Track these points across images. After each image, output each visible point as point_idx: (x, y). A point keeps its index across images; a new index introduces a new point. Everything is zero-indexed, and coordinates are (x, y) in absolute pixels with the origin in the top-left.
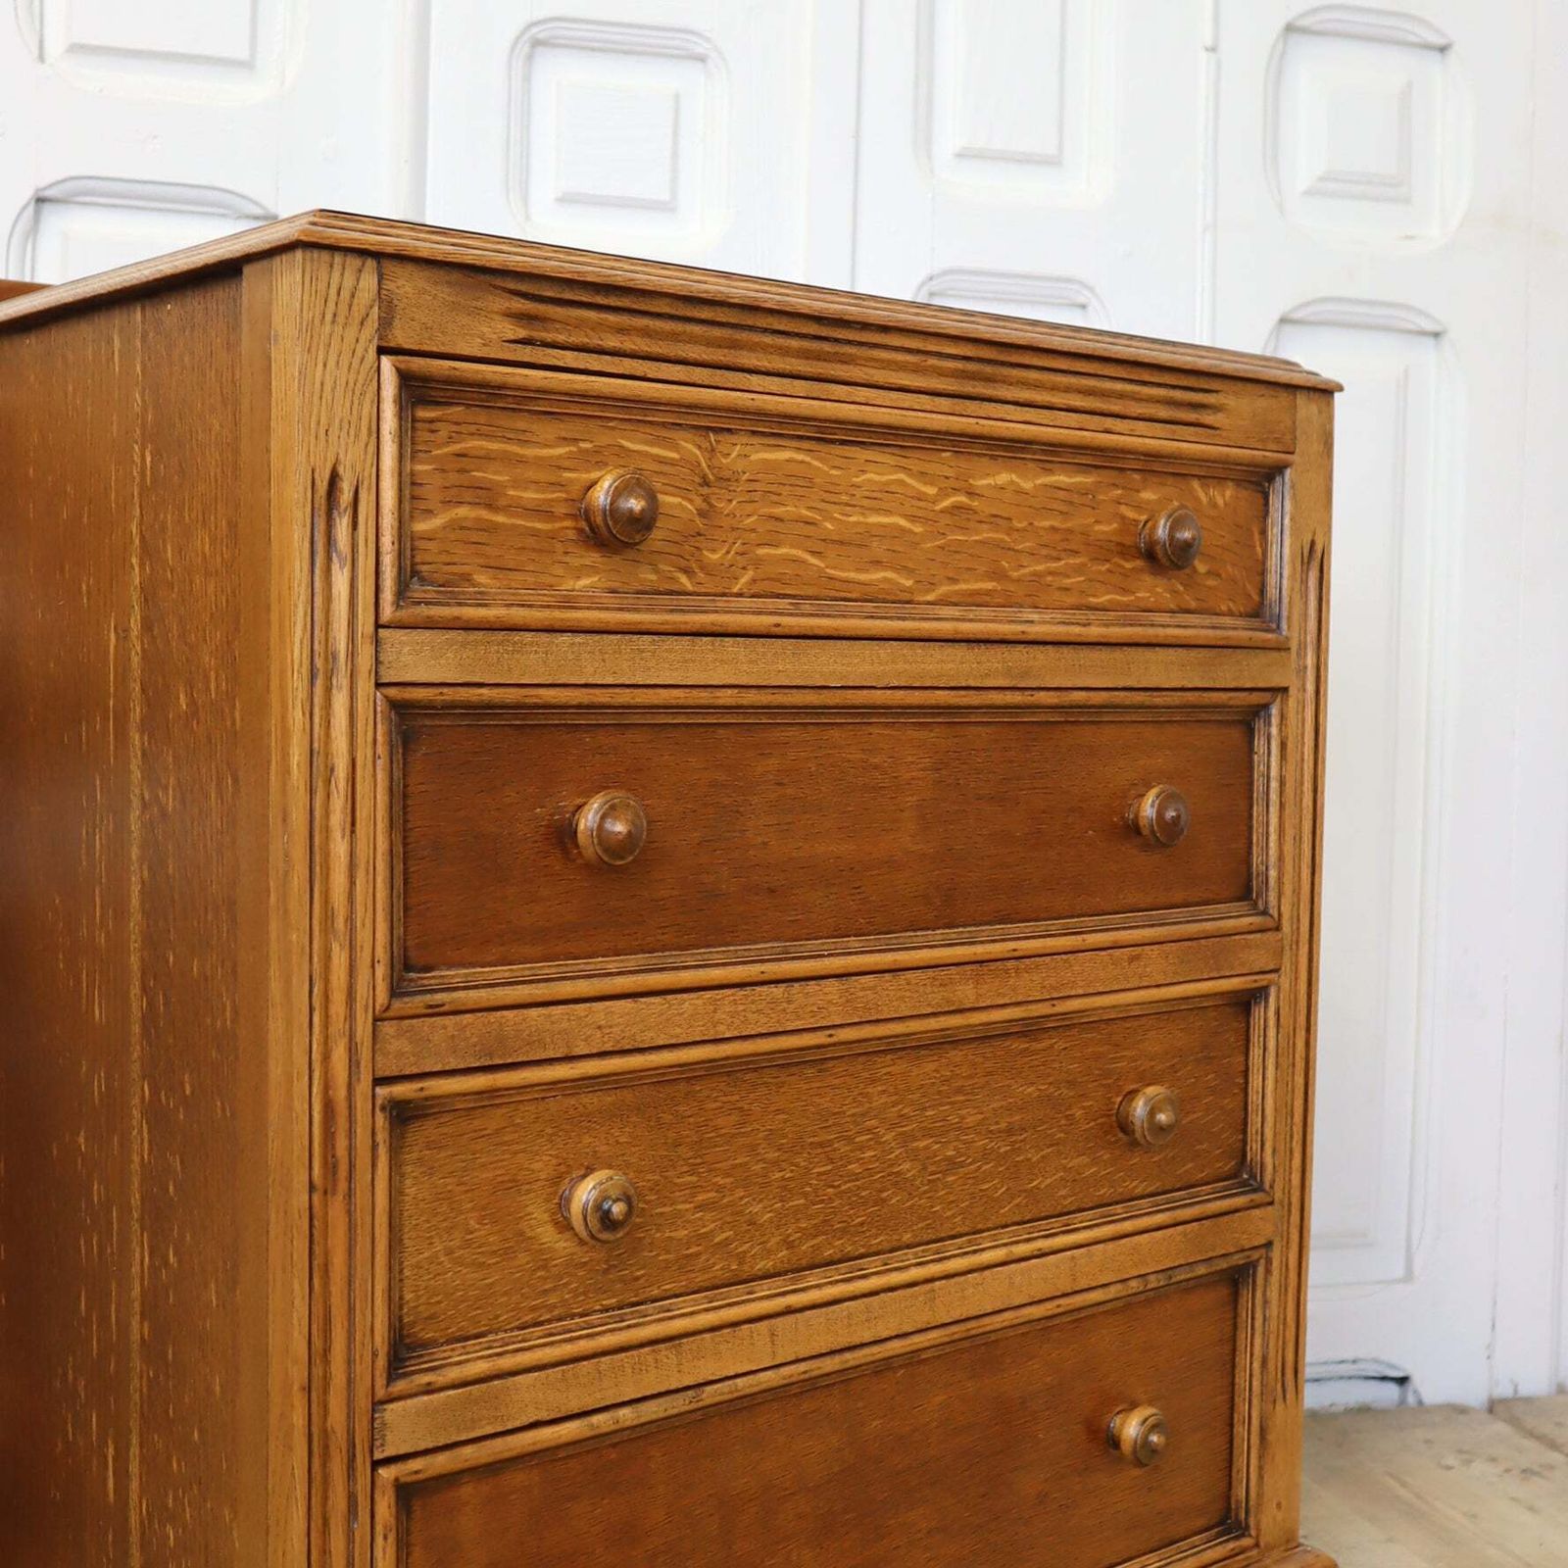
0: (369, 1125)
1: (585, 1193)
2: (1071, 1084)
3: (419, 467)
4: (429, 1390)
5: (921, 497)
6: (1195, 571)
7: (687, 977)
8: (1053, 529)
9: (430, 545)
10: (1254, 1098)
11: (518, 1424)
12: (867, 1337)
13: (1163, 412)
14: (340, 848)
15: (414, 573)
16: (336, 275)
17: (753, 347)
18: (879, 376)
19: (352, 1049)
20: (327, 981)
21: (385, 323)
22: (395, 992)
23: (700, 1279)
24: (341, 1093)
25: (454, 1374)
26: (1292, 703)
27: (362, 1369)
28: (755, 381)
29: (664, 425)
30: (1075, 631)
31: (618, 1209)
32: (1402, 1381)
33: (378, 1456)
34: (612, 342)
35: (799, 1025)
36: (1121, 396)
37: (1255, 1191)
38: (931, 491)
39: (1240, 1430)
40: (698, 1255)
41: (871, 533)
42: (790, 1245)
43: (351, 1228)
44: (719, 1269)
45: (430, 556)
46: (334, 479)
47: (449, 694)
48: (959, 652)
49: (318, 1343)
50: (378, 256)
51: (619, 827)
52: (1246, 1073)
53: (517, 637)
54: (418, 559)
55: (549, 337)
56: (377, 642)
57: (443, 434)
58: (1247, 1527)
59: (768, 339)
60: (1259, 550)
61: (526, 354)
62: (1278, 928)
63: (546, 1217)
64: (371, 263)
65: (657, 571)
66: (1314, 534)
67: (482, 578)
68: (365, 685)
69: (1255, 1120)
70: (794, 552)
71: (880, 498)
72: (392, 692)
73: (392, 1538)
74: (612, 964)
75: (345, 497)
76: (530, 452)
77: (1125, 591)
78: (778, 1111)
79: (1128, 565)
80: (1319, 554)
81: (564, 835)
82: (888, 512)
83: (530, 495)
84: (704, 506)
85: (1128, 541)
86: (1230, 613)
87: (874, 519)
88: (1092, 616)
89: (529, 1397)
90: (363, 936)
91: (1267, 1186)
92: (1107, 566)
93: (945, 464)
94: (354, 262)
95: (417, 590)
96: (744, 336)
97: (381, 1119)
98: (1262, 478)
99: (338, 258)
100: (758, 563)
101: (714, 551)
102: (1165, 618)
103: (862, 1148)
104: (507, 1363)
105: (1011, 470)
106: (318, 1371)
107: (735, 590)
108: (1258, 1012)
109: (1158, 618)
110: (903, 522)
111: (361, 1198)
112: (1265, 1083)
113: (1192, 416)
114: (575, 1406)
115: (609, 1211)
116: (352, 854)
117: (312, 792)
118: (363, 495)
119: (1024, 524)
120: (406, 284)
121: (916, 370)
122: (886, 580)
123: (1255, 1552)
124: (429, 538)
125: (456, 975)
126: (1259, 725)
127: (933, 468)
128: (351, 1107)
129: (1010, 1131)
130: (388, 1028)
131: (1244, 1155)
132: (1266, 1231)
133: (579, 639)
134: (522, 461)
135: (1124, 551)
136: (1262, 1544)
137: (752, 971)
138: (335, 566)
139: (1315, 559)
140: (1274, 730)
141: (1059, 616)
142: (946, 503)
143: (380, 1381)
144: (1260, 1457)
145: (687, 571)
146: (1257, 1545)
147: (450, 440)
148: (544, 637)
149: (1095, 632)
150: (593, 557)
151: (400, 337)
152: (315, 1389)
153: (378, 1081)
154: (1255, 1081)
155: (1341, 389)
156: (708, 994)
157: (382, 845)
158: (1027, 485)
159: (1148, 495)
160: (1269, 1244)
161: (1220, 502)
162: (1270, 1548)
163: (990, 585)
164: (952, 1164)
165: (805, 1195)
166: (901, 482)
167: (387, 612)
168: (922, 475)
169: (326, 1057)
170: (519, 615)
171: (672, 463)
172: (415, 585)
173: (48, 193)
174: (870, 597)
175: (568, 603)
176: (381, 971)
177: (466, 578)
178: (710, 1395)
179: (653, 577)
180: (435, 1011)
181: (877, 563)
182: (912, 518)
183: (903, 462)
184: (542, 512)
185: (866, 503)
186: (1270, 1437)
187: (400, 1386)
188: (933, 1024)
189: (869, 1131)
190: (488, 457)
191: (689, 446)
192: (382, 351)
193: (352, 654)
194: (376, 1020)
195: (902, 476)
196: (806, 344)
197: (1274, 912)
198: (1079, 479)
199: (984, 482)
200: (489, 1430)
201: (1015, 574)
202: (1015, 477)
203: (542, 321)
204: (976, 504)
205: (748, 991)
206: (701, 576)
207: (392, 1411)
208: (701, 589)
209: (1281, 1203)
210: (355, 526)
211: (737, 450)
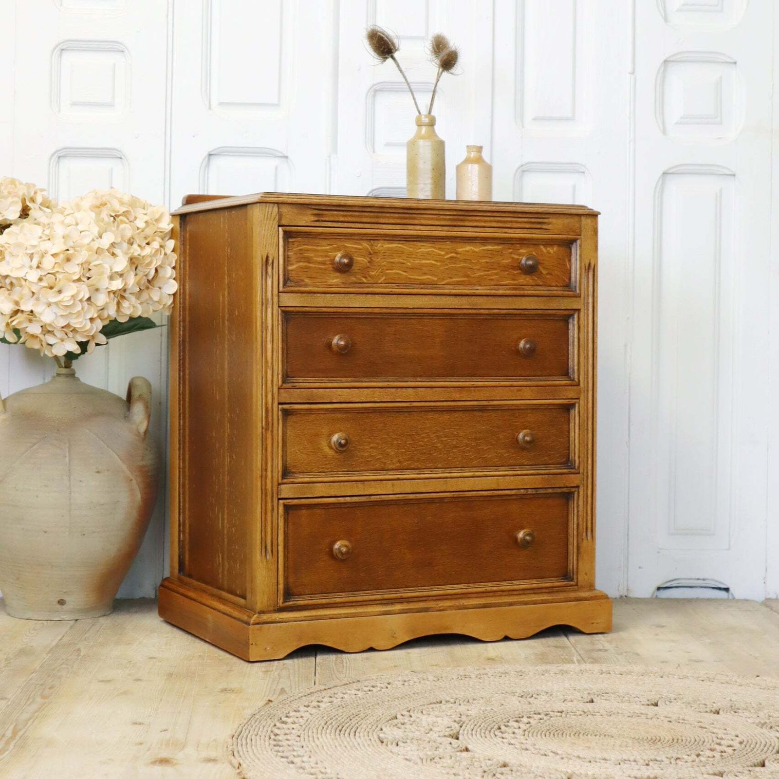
0: (277, 414)
1: (335, 438)
2: (498, 427)
3: (289, 253)
4: (293, 483)
5: (439, 255)
6: (541, 273)
7: (364, 384)
8: (487, 262)
9: (293, 272)
10: (571, 439)
11: (317, 496)
12: (424, 490)
13: (527, 226)
14: (269, 346)
15: (288, 279)
16: (267, 209)
17: (384, 217)
18: (423, 222)
19: (273, 395)
20: (266, 378)
21: (280, 219)
22: (284, 382)
23: (372, 467)
24: (270, 406)
25: (300, 480)
26: (582, 314)
27: (275, 474)
28: (384, 226)
29: (357, 239)
30: (493, 292)
31: (343, 442)
32: (727, 590)
33: (279, 497)
34: (342, 219)
35: (400, 400)
36: (511, 222)
37: (571, 469)
38: (443, 253)
39: (570, 547)
40: (372, 461)
41: (422, 265)
42: (399, 462)
43: (272, 439)
44: (377, 466)
45: (293, 275)
46: (267, 257)
47: (298, 309)
48: (452, 298)
49: (264, 466)
50: (277, 203)
51: (342, 343)
52: (569, 432)
53: (316, 295)
54: (290, 275)
55: (324, 219)
56: (279, 296)
57: (295, 245)
58: (573, 579)
59: (388, 215)
60: (568, 266)
61: (317, 224)
62: (578, 385)
63: (326, 444)
64: (276, 205)
65: (356, 277)
66: (590, 260)
67: (307, 280)
68: (276, 307)
69: (572, 447)
70: (397, 271)
71: (425, 256)
72: (283, 309)
73: (282, 518)
74: (344, 380)
75: (270, 261)
76: (319, 248)
77: (514, 280)
78: (396, 425)
79: (515, 272)
80: (592, 267)
81: (329, 345)
82: (429, 260)
83: (320, 259)
84: (370, 260)
85: (515, 265)
86: (557, 286)
87: (424, 262)
88: (501, 287)
89: (320, 490)
90: (275, 367)
91: (577, 468)
92: (507, 272)
93: (448, 245)
94: (272, 205)
95: (289, 283)
96: (380, 214)
97: (280, 413)
98: (568, 244)
99: (268, 205)
100: (386, 275)
101: (373, 272)
102: (529, 288)
103: (423, 438)
104: (314, 480)
105: (473, 246)
106: (264, 473)
107: (380, 282)
108: (572, 412)
109: (527, 288)
110: (433, 262)
111: (275, 432)
112: (575, 434)
113: (539, 226)
114: (333, 494)
115: (340, 442)
116: (273, 348)
117: (262, 332)
118: (275, 261)
119: (476, 261)
120: (285, 209)
121: (437, 219)
122: (428, 278)
123: (576, 587)
124: (292, 270)
125: (301, 379)
126: (571, 320)
127: (443, 247)
128: (272, 409)
129: (476, 439)
130: (282, 391)
131: (569, 458)
132: (577, 482)
133: (333, 295)
134: (318, 251)
135: (514, 268)
136: (579, 584)
137: (385, 384)
138: (268, 278)
139: (591, 269)
140: (576, 322)
141: (488, 288)
142: (448, 256)
143: (280, 478)
144: (578, 556)
145: (365, 277)
146: (577, 585)
147: (298, 246)
148: (323, 295)
149: (501, 292)
150: (338, 274)
151: (284, 222)
152: (263, 477)
153: (279, 404)
154: (572, 434)
155: (600, 214)
156: (371, 389)
157: (280, 346)
158: (477, 250)
159: (523, 251)
160: (578, 487)
161: (552, 251)
162: (582, 587)
163: (464, 279)
164: (456, 447)
165: (405, 449)
166: (433, 251)
167: (281, 289)
168: (440, 249)
169: (266, 396)
170: (316, 289)
171: (360, 249)
172: (289, 282)
173: (212, 153)
174: (422, 283)
175: (330, 286)
176: (280, 376)
177: (303, 281)
178: (373, 498)
179: (355, 279)
180: (294, 388)
181: (425, 274)
182: (436, 261)
183: (433, 245)
184: (324, 263)
185: (421, 257)
187: (285, 481)
188: (445, 404)
189: (426, 433)
190: (308, 250)
191: (366, 245)
192: (279, 226)
193: (272, 299)
194: (279, 389)
195: (433, 249)
196: (400, 215)
197: (576, 380)
198: (496, 247)
199: (461, 250)
200: (309, 496)
201: (473, 276)
202: (472, 248)
203: (322, 215)
204: (458, 256)
205: (384, 389)
206: (369, 278)
207: (283, 487)
208: (369, 282)
209: (583, 474)
210: (273, 268)
211: (379, 245)
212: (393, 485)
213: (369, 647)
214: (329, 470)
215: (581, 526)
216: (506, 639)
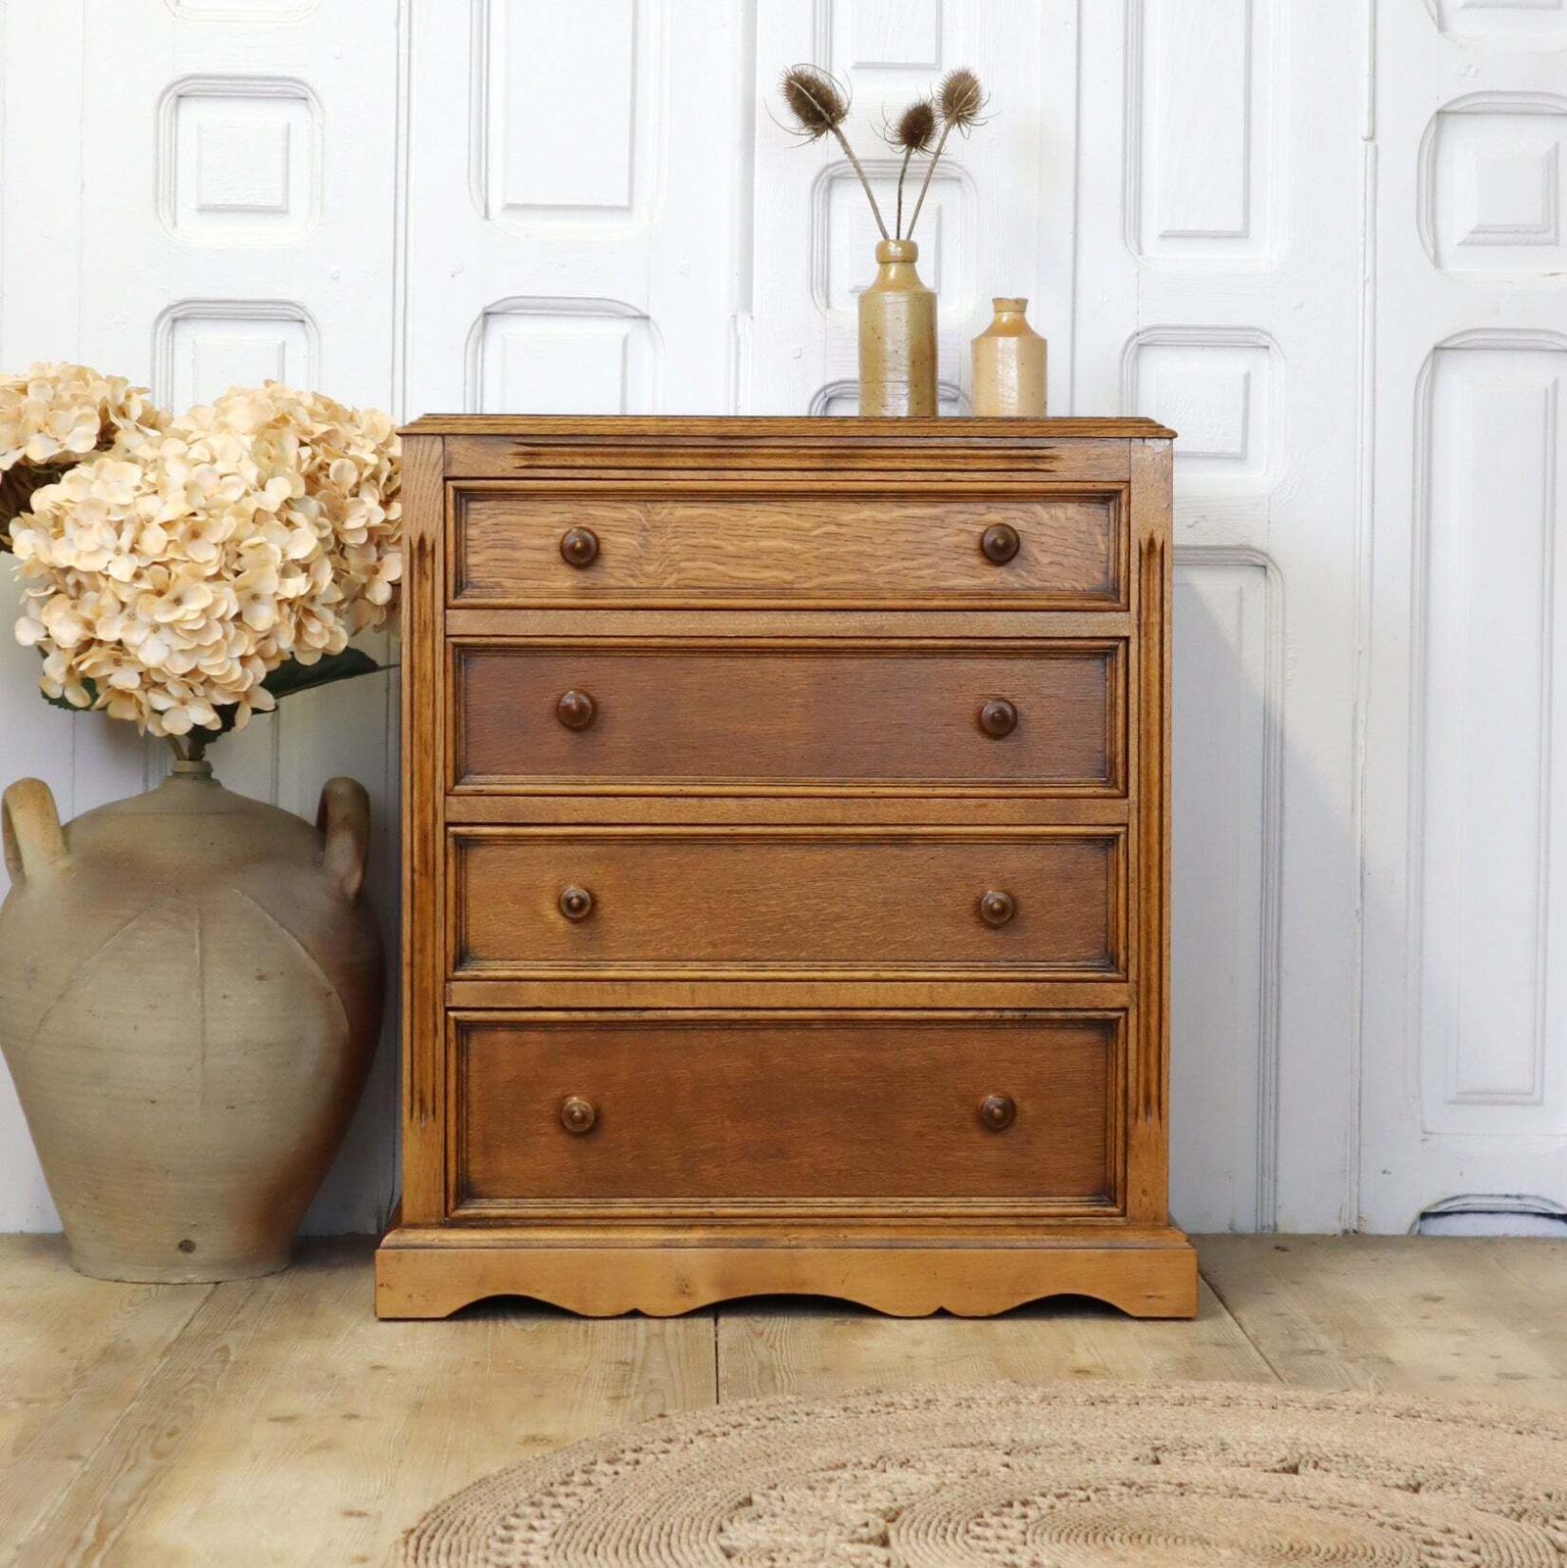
0: (443, 844)
2: (939, 880)
3: (472, 531)
4: (477, 979)
5: (799, 528)
7: (630, 789)
8: (908, 542)
9: (479, 568)
10: (1111, 908)
11: (526, 1005)
14: (428, 713)
15: (469, 582)
16: (421, 446)
17: (673, 456)
18: (762, 463)
19: (434, 807)
20: (421, 774)
21: (447, 464)
22: (457, 782)
23: (653, 954)
24: (429, 829)
25: (491, 974)
26: (1134, 648)
27: (440, 961)
28: (672, 474)
29: (616, 501)
30: (918, 603)
31: (576, 901)
33: (448, 1005)
34: (580, 462)
36: (964, 457)
37: (1110, 970)
38: (808, 525)
40: (651, 941)
41: (762, 551)
42: (712, 944)
43: (435, 893)
44: (663, 951)
45: (477, 574)
46: (422, 541)
47: (485, 640)
49: (417, 944)
50: (442, 435)
53: (524, 612)
54: (471, 575)
55: (541, 463)
56: (445, 615)
57: (483, 516)
58: (1115, 1202)
59: (682, 451)
60: (1103, 546)
61: (528, 473)
62: (1126, 795)
63: (553, 906)
64: (439, 439)
65: (611, 577)
66: (1153, 533)
67: (508, 584)
68: (440, 637)
69: (1111, 926)
70: (706, 564)
71: (767, 531)
72: (455, 640)
73: (453, 1046)
74: (587, 779)
75: (428, 549)
76: (535, 520)
77: (971, 576)
78: (705, 870)
79: (974, 562)
80: (1158, 548)
83: (538, 542)
84: (644, 542)
87: (765, 543)
88: (939, 593)
89: (534, 994)
90: (439, 754)
91: (1121, 969)
92: (956, 562)
93: (820, 509)
94: (431, 438)
95: (469, 591)
96: (665, 450)
97: (450, 841)
98: (1102, 500)
99: (422, 438)
100: (680, 571)
101: (650, 565)
103: (766, 898)
104: (522, 975)
106: (417, 957)
107: (665, 585)
108: (1112, 852)
110: (784, 543)
111: (439, 878)
112: (1118, 899)
113: (1028, 464)
114: (562, 1003)
115: (570, 902)
116: (434, 715)
117: (412, 686)
118: (437, 548)
119: (883, 540)
120: (457, 447)
121: (791, 456)
122: (773, 577)
123: (1121, 1219)
124: (478, 565)
125: (496, 778)
126: (1109, 660)
127: (808, 511)
128: (434, 835)
129: (886, 903)
130: (452, 799)
131: (1107, 948)
132: (1121, 1000)
133: (560, 613)
134: (529, 525)
136: (1128, 1214)
137: (675, 789)
138: (424, 581)
139: (1154, 552)
140: (1119, 665)
142: (820, 531)
143: (450, 969)
144: (1124, 1154)
145: (634, 577)
146: (1124, 1214)
147: (490, 517)
148: (541, 612)
149: (936, 603)
151: (455, 471)
152: (416, 966)
153: (448, 824)
154: (1112, 899)
155: (1179, 433)
156: (645, 799)
157: (450, 712)
158: (885, 517)
159: (992, 517)
160: (1124, 1009)
161: (1062, 517)
162: (1137, 1220)
164: (838, 917)
165: (725, 919)
166: (783, 521)
167: (450, 601)
168: (799, 516)
170: (524, 601)
171: (620, 520)
172: (470, 588)
174: (760, 588)
175: (557, 595)
176: (450, 770)
177: (499, 585)
179: (608, 580)
180: (477, 794)
181: (766, 567)
182: (791, 541)
183: (785, 509)
184: (541, 550)
185: (758, 534)
186: (1133, 1142)
187: (460, 974)
189: (773, 889)
190: (510, 525)
191: (633, 511)
192: (446, 479)
193: (433, 622)
194: (446, 794)
195: (784, 517)
196: (707, 451)
197: (1122, 787)
198: (928, 510)
199: (851, 517)
200: (510, 1005)
201: (876, 570)
202: (874, 513)
203: (539, 454)
204: (843, 530)
205: (672, 799)
206: (643, 579)
207: (454, 985)
208: (641, 586)
209: (1138, 983)
210: (433, 562)
211: (666, 511)
212: (693, 992)
213: (630, 1308)
214: (559, 956)
215: (1132, 1093)
216: (942, 1313)
